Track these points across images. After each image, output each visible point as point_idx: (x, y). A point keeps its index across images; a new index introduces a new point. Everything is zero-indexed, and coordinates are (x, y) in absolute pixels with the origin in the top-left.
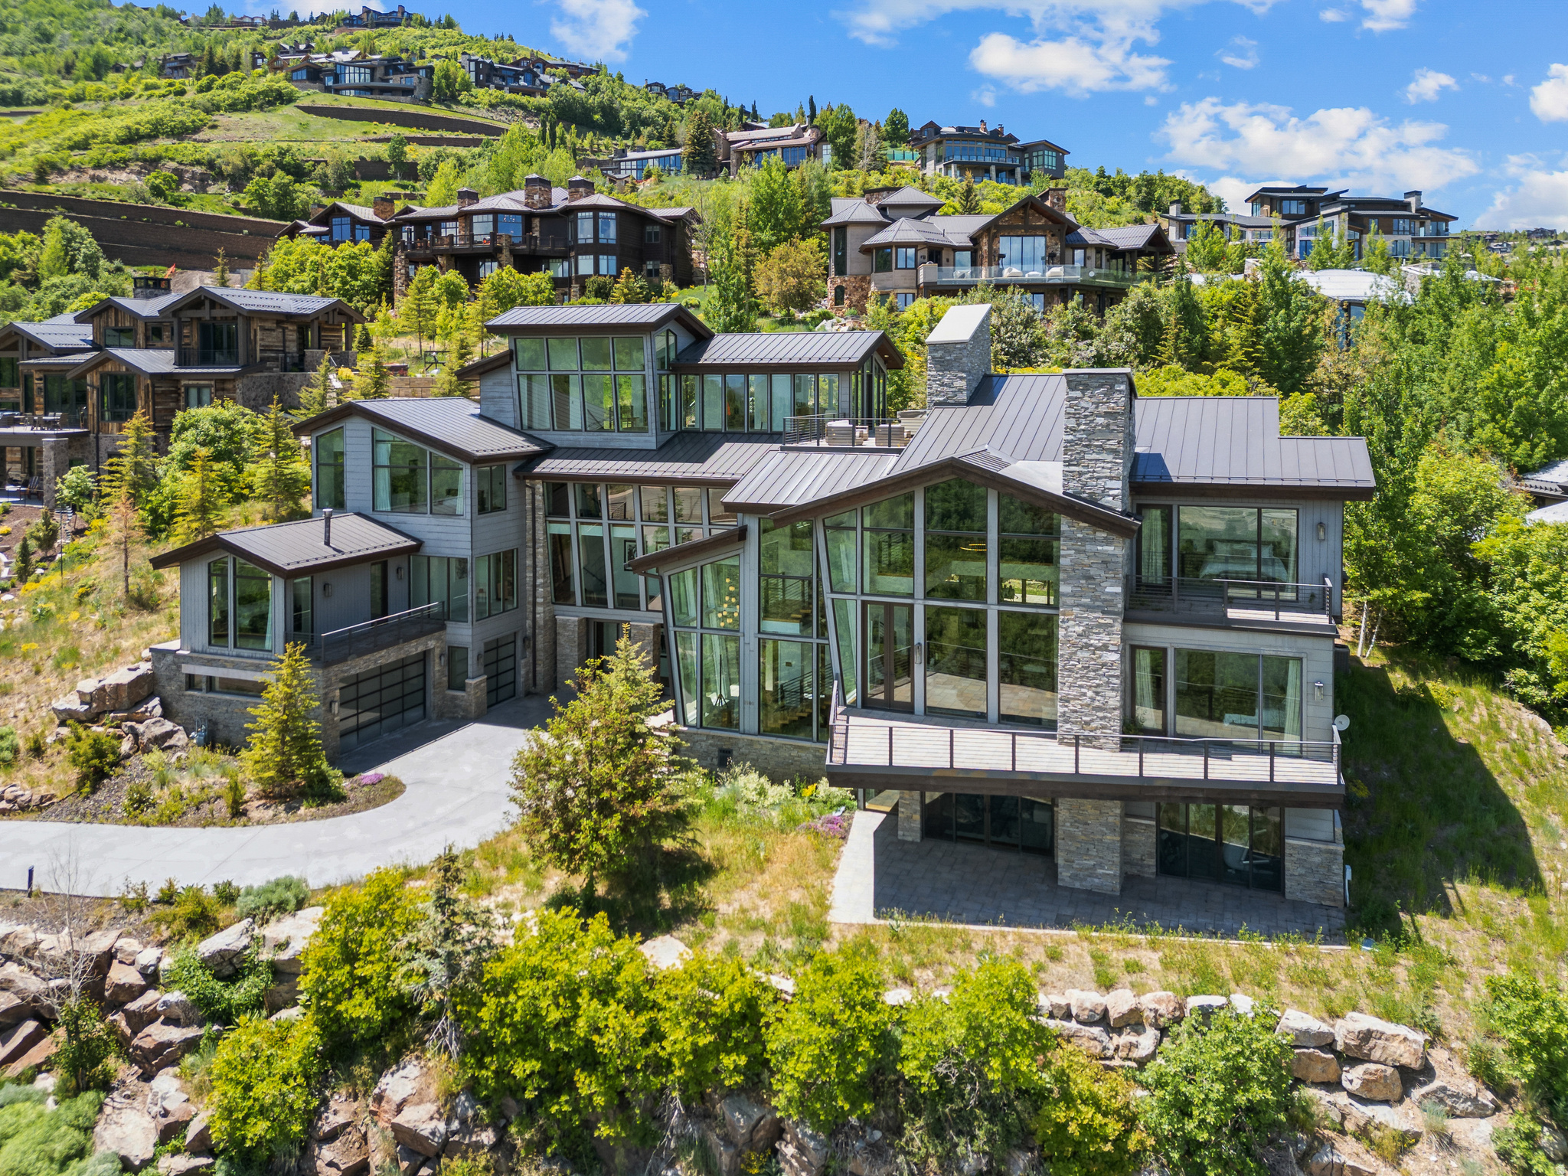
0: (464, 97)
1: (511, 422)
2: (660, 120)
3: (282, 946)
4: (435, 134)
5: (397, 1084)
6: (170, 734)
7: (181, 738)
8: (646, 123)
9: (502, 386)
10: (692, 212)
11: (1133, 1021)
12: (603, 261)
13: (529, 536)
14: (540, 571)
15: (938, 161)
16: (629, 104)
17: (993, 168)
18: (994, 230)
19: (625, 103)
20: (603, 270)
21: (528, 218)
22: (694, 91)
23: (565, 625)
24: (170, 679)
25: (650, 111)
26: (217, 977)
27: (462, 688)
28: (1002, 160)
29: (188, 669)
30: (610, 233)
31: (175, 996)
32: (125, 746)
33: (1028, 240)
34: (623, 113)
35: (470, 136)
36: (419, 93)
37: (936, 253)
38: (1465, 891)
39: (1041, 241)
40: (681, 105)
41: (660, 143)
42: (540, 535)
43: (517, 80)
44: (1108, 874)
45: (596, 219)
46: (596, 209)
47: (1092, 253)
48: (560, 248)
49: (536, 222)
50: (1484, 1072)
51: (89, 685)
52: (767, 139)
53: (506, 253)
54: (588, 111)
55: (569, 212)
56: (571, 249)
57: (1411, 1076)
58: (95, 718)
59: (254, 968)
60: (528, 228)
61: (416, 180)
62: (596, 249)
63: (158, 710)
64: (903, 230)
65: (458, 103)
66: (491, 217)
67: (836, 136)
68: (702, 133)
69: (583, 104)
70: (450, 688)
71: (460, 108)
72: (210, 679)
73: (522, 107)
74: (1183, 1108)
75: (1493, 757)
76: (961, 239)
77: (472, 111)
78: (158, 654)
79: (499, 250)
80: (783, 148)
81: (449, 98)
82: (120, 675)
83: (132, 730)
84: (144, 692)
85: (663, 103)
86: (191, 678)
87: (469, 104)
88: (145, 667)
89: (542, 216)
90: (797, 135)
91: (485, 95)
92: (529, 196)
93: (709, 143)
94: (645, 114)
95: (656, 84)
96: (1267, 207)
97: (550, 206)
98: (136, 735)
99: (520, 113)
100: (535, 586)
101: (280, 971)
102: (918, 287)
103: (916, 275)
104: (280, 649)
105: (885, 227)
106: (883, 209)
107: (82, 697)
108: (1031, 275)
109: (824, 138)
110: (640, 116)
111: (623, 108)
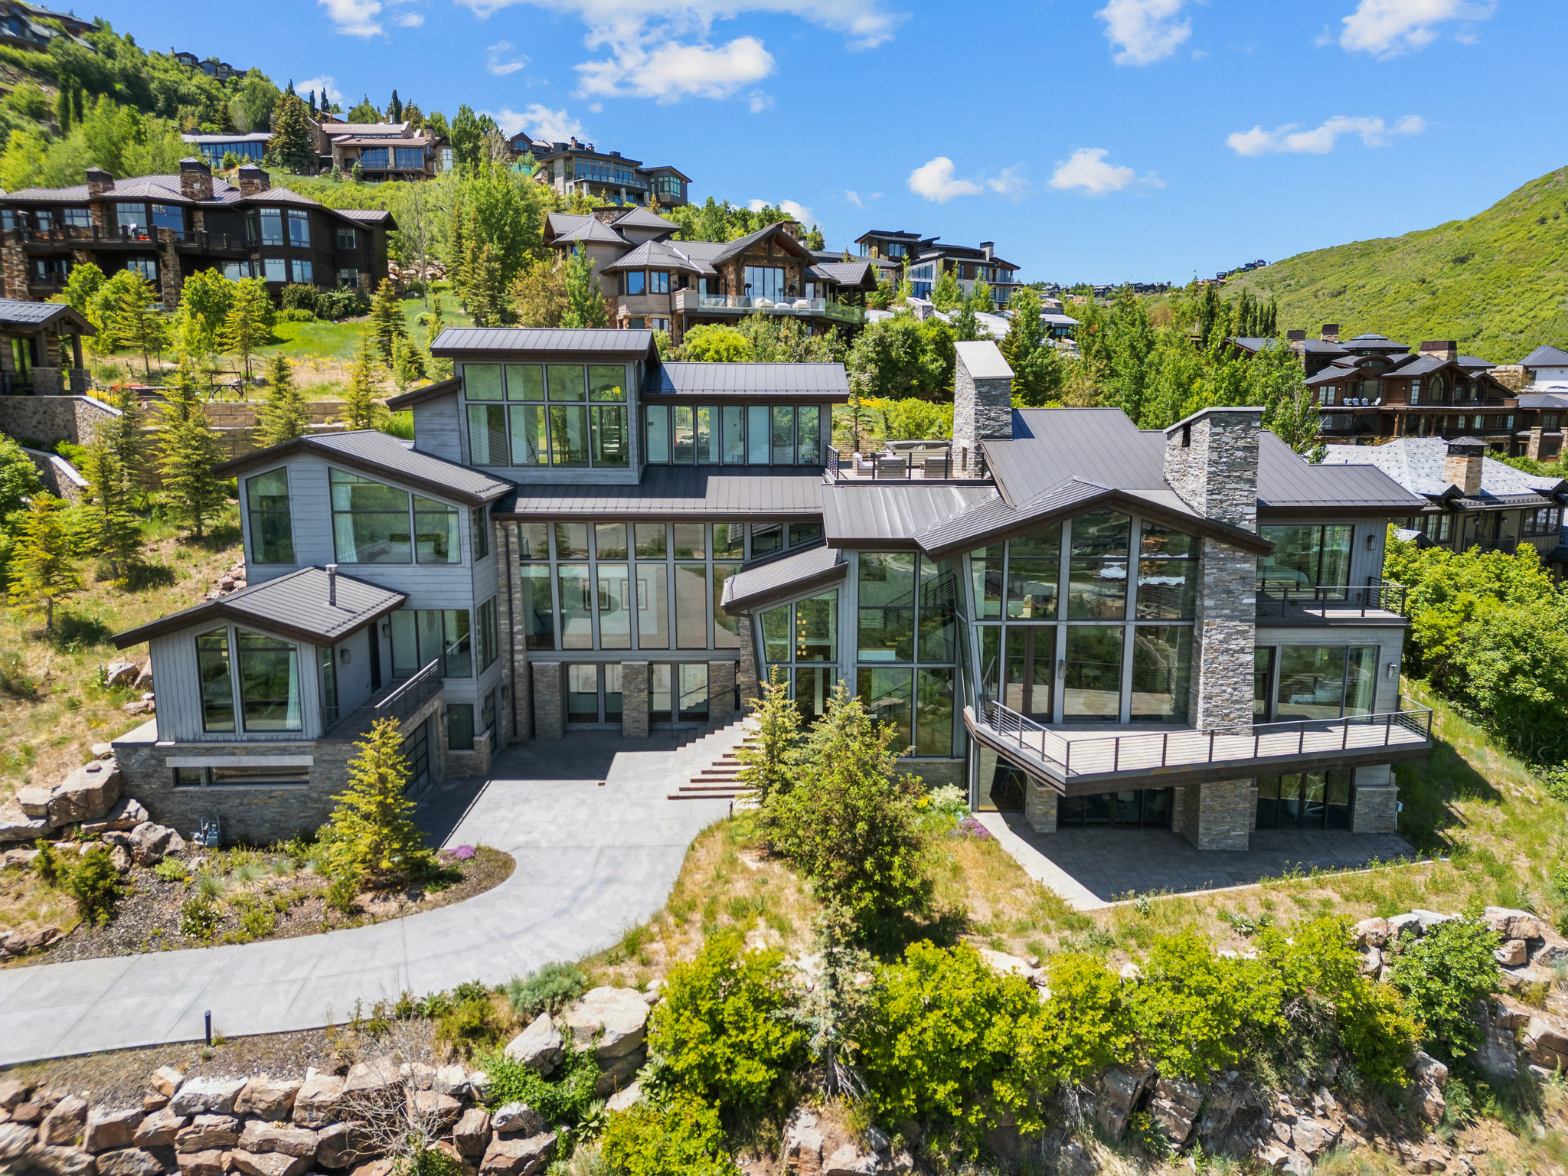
1: (457, 458)
2: (203, 99)
3: (600, 1033)
5: (805, 1135)
6: (166, 839)
7: (177, 842)
8: (186, 100)
9: (443, 418)
10: (389, 218)
12: (297, 267)
13: (503, 581)
14: (517, 617)
15: (568, 178)
16: (160, 76)
17: (623, 190)
18: (741, 259)
19: (156, 74)
20: (297, 275)
21: (189, 209)
22: (236, 67)
23: (543, 671)
24: (147, 776)
25: (188, 87)
26: (546, 1079)
27: (471, 746)
28: (632, 183)
29: (172, 762)
30: (303, 235)
31: (512, 1108)
32: (119, 859)
33: (769, 271)
34: (153, 86)
37: (684, 278)
39: (779, 272)
40: (223, 83)
41: (215, 127)
42: (516, 580)
45: (284, 217)
46: (284, 205)
47: (820, 287)
48: (237, 248)
49: (199, 216)
51: (40, 795)
52: (371, 136)
53: (170, 250)
54: (109, 78)
55: (247, 209)
56: (255, 250)
58: (56, 833)
59: (577, 1061)
60: (189, 224)
62: (287, 253)
63: (143, 814)
64: (645, 254)
66: (142, 207)
67: (460, 142)
68: (297, 121)
69: (100, 70)
70: (451, 748)
72: (209, 769)
73: (14, 62)
76: (704, 267)
78: (124, 751)
79: (163, 247)
80: (395, 147)
82: (79, 780)
83: (120, 840)
84: (115, 795)
85: (201, 79)
86: (176, 770)
88: (109, 767)
89: (207, 209)
90: (407, 135)
92: (186, 184)
93: (306, 134)
94: (183, 90)
95: (187, 55)
96: (875, 249)
97: (213, 198)
98: (128, 846)
99: (13, 70)
100: (512, 634)
101: (601, 1058)
102: (673, 312)
103: (671, 302)
104: (314, 728)
105: (628, 248)
106: (618, 229)
107: (30, 811)
108: (780, 306)
109: (444, 141)
110: (176, 91)
111: (153, 79)
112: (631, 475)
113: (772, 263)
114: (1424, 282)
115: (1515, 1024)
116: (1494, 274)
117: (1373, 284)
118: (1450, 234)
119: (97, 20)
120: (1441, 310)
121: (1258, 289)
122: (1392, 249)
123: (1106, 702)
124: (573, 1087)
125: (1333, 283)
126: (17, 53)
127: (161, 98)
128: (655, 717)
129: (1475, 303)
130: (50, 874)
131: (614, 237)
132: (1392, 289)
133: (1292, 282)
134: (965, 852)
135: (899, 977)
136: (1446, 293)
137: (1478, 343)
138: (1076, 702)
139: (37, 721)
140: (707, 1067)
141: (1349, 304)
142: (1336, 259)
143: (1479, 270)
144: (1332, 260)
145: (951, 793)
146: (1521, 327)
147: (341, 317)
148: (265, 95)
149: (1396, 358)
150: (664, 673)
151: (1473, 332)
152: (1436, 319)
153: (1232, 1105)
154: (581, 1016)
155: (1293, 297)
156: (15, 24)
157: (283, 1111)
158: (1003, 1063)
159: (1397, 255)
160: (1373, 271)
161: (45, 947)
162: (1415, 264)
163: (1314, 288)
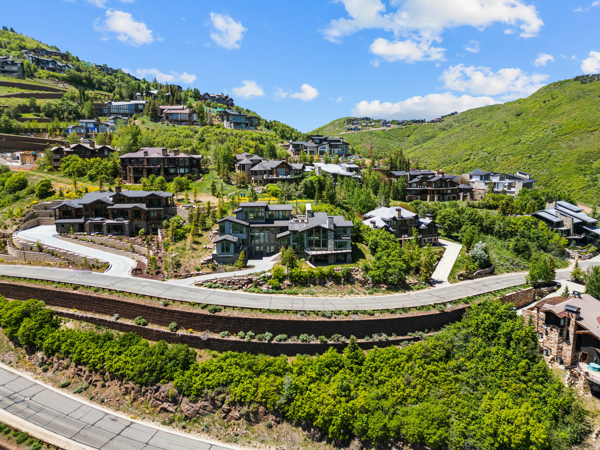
0: (36, 74)
1: (243, 220)
2: (109, 84)
4: (35, 92)
5: (285, 282)
6: (218, 264)
8: (103, 84)
9: (240, 214)
10: (202, 157)
11: (339, 270)
14: (250, 240)
15: (228, 121)
17: (243, 124)
18: (277, 167)
20: (186, 171)
21: (164, 159)
22: (114, 69)
23: (253, 247)
24: (216, 257)
28: (245, 121)
30: (187, 163)
33: (282, 169)
35: (47, 93)
36: (20, 73)
37: (265, 172)
38: (360, 260)
42: (250, 235)
43: (48, 64)
44: (333, 262)
45: (184, 160)
47: (294, 171)
48: (173, 166)
50: (362, 269)
51: (206, 259)
52: (173, 109)
53: (162, 168)
54: (81, 79)
55: (177, 158)
56: (178, 166)
57: (357, 270)
58: (208, 263)
59: (266, 277)
61: (40, 112)
62: (184, 167)
63: (216, 261)
65: (35, 77)
66: (156, 159)
67: (199, 113)
69: (79, 77)
71: (37, 80)
72: (222, 257)
74: (343, 274)
75: (362, 249)
77: (41, 80)
80: (180, 113)
81: (32, 76)
82: (209, 258)
83: (214, 264)
84: (213, 259)
86: (219, 257)
87: (40, 78)
88: (212, 256)
89: (167, 159)
90: (183, 109)
91: (43, 73)
92: (163, 154)
94: (103, 81)
95: (99, 66)
96: (311, 140)
99: (57, 80)
100: (249, 242)
101: (268, 277)
102: (263, 179)
103: (263, 177)
104: (233, 252)
105: (253, 165)
106: (251, 160)
107: (205, 261)
108: (284, 177)
109: (194, 112)
110: (101, 82)
111: (94, 78)
112: (264, 221)
113: (283, 167)
114: (506, 122)
115: (354, 277)
116: (527, 120)
117: (490, 123)
118: (517, 105)
119: (67, 52)
120: (510, 133)
121: (454, 123)
122: (499, 109)
123: (320, 248)
124: (266, 279)
125: (477, 122)
126: (57, 74)
127: (97, 84)
128: (267, 253)
129: (520, 131)
130: (208, 267)
131: (251, 163)
132: (496, 125)
133: (466, 120)
134: (303, 264)
135: (294, 271)
136: (512, 127)
137: (519, 145)
138: (316, 248)
139: (199, 252)
140: (277, 276)
141: (481, 130)
142: (481, 112)
143: (524, 118)
144: (479, 112)
145: (304, 259)
146: (532, 140)
147: (196, 180)
148: (132, 86)
149: (430, 176)
150: (268, 247)
151: (518, 141)
152: (507, 136)
153: (323, 282)
154: (267, 274)
155: (465, 126)
156: (53, 63)
157: (243, 280)
158: (302, 277)
159: (500, 111)
160: (491, 117)
161: (211, 273)
162: (504, 115)
163: (472, 123)
